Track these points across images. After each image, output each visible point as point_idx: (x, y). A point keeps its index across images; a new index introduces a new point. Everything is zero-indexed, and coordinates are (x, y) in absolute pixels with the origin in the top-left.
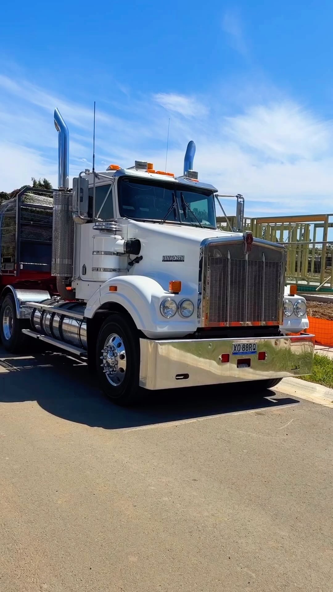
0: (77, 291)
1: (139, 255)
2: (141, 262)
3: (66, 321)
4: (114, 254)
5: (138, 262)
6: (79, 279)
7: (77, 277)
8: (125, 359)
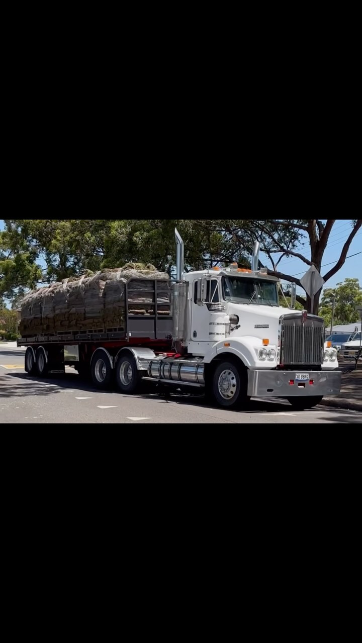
0: (188, 348)
1: (238, 325)
2: (239, 329)
3: (183, 369)
4: (223, 324)
5: (237, 329)
6: (191, 340)
7: (189, 339)
8: (236, 387)
